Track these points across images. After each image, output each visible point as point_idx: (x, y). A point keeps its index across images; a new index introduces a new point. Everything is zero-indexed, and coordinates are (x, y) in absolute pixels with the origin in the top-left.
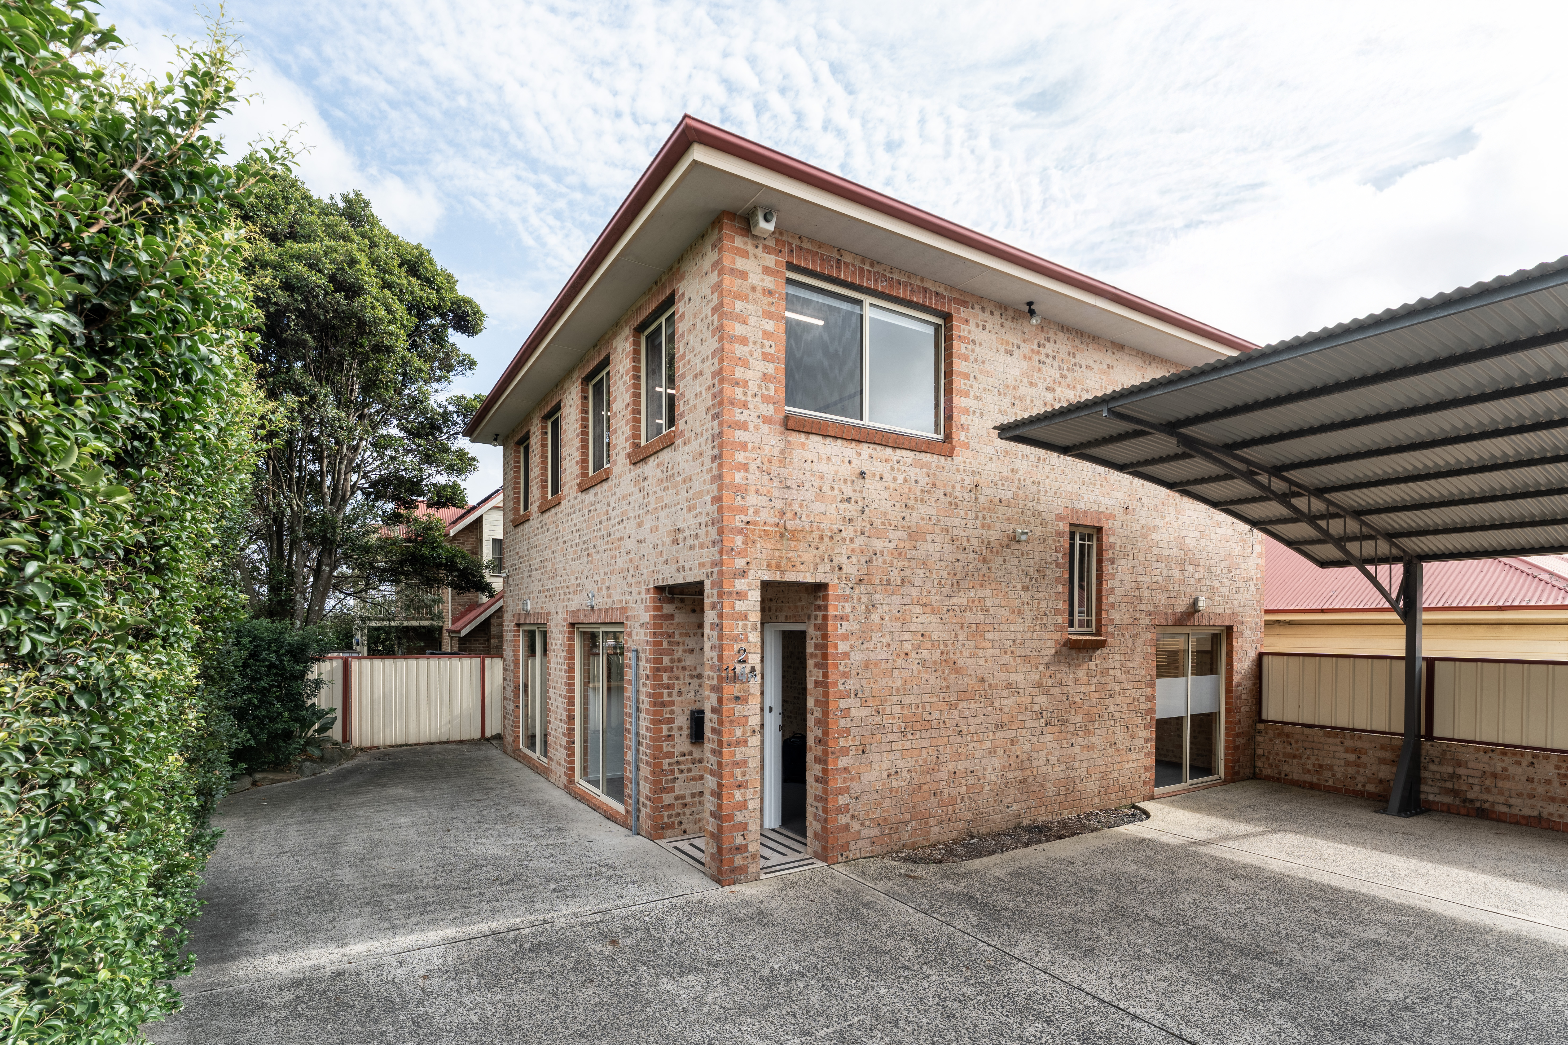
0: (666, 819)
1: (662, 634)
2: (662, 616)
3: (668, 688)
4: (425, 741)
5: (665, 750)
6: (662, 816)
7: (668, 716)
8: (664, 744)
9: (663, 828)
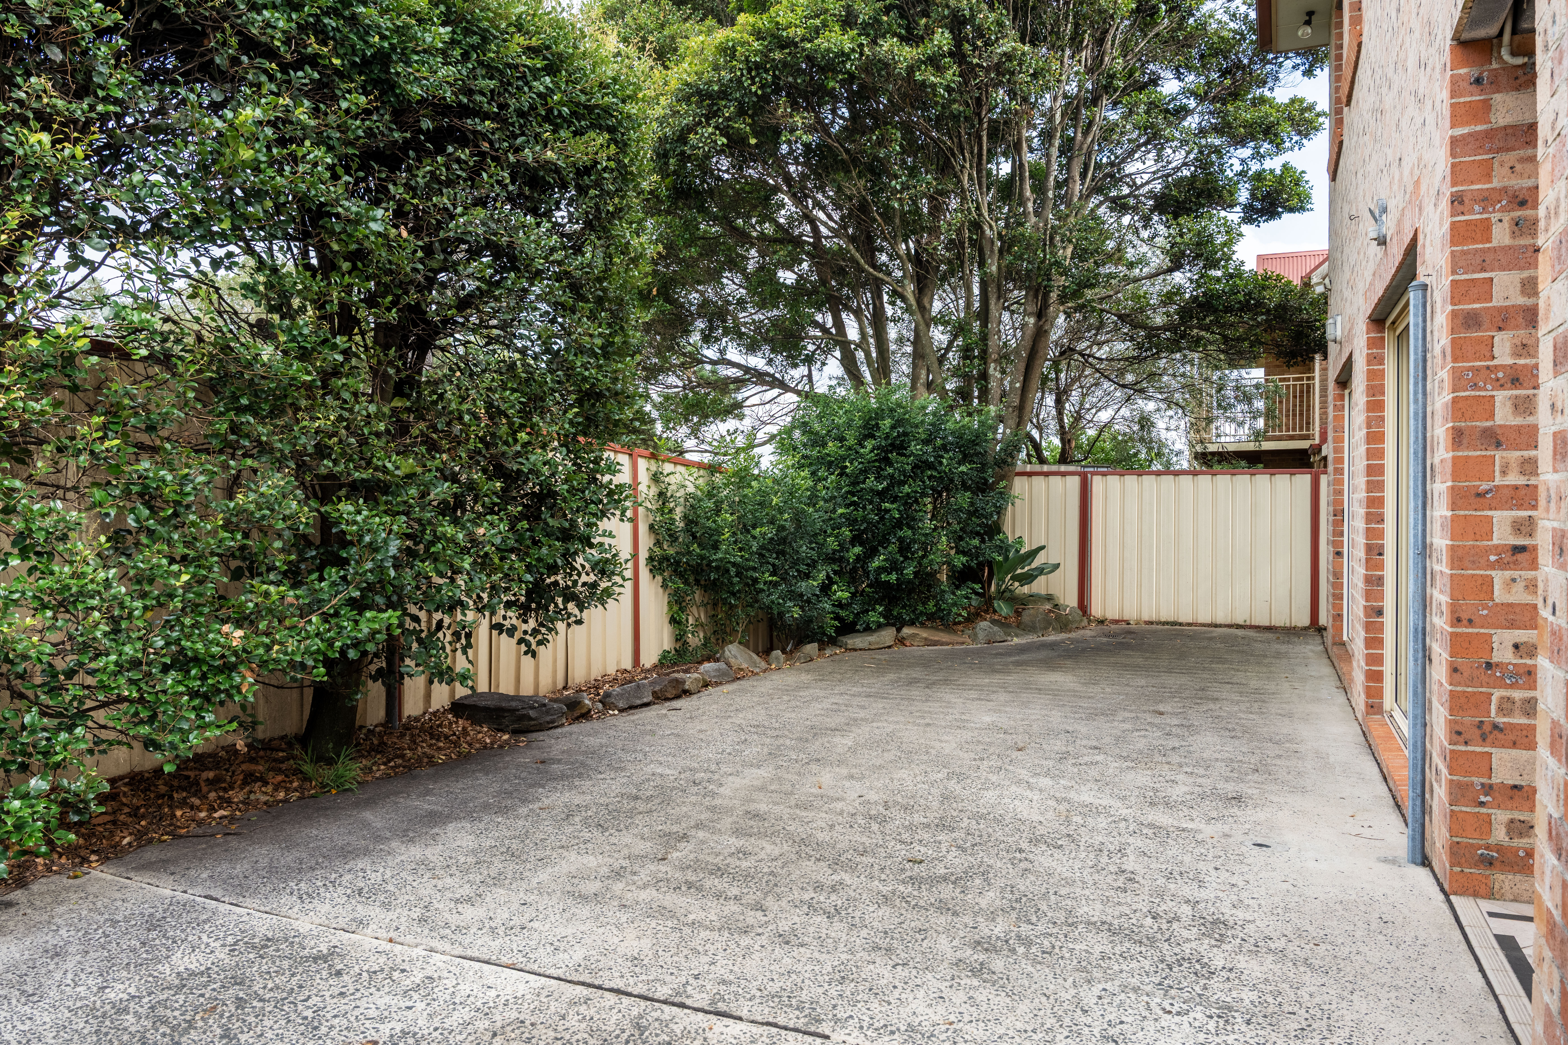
0: (1500, 835)
1: (1486, 200)
2: (1489, 135)
3: (1515, 381)
4: (1208, 620)
5: (1500, 594)
6: (1488, 821)
7: (1514, 479)
8: (1499, 577)
9: (1490, 863)
